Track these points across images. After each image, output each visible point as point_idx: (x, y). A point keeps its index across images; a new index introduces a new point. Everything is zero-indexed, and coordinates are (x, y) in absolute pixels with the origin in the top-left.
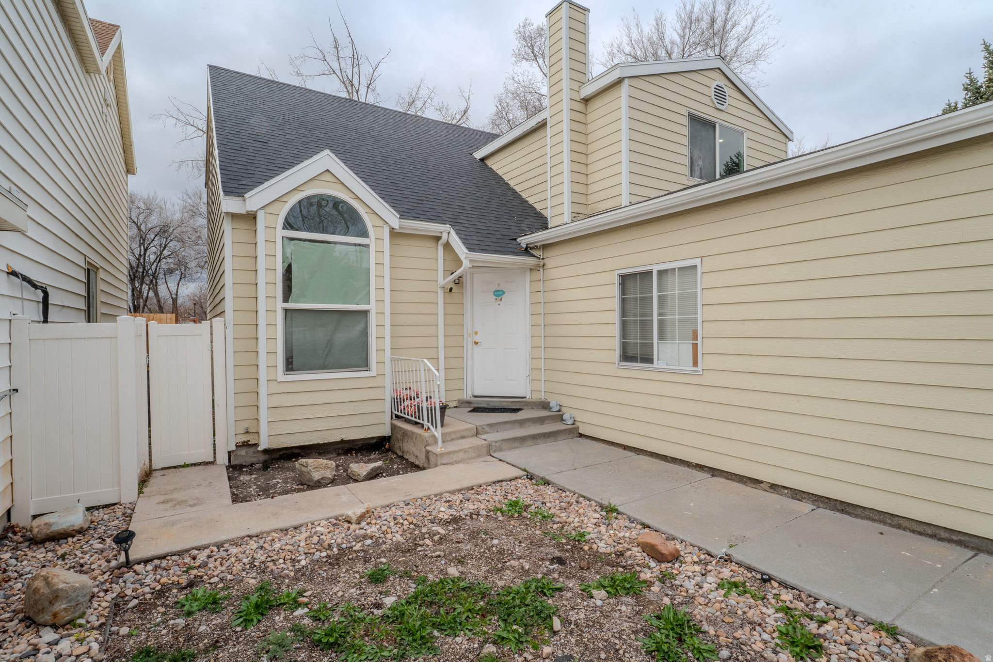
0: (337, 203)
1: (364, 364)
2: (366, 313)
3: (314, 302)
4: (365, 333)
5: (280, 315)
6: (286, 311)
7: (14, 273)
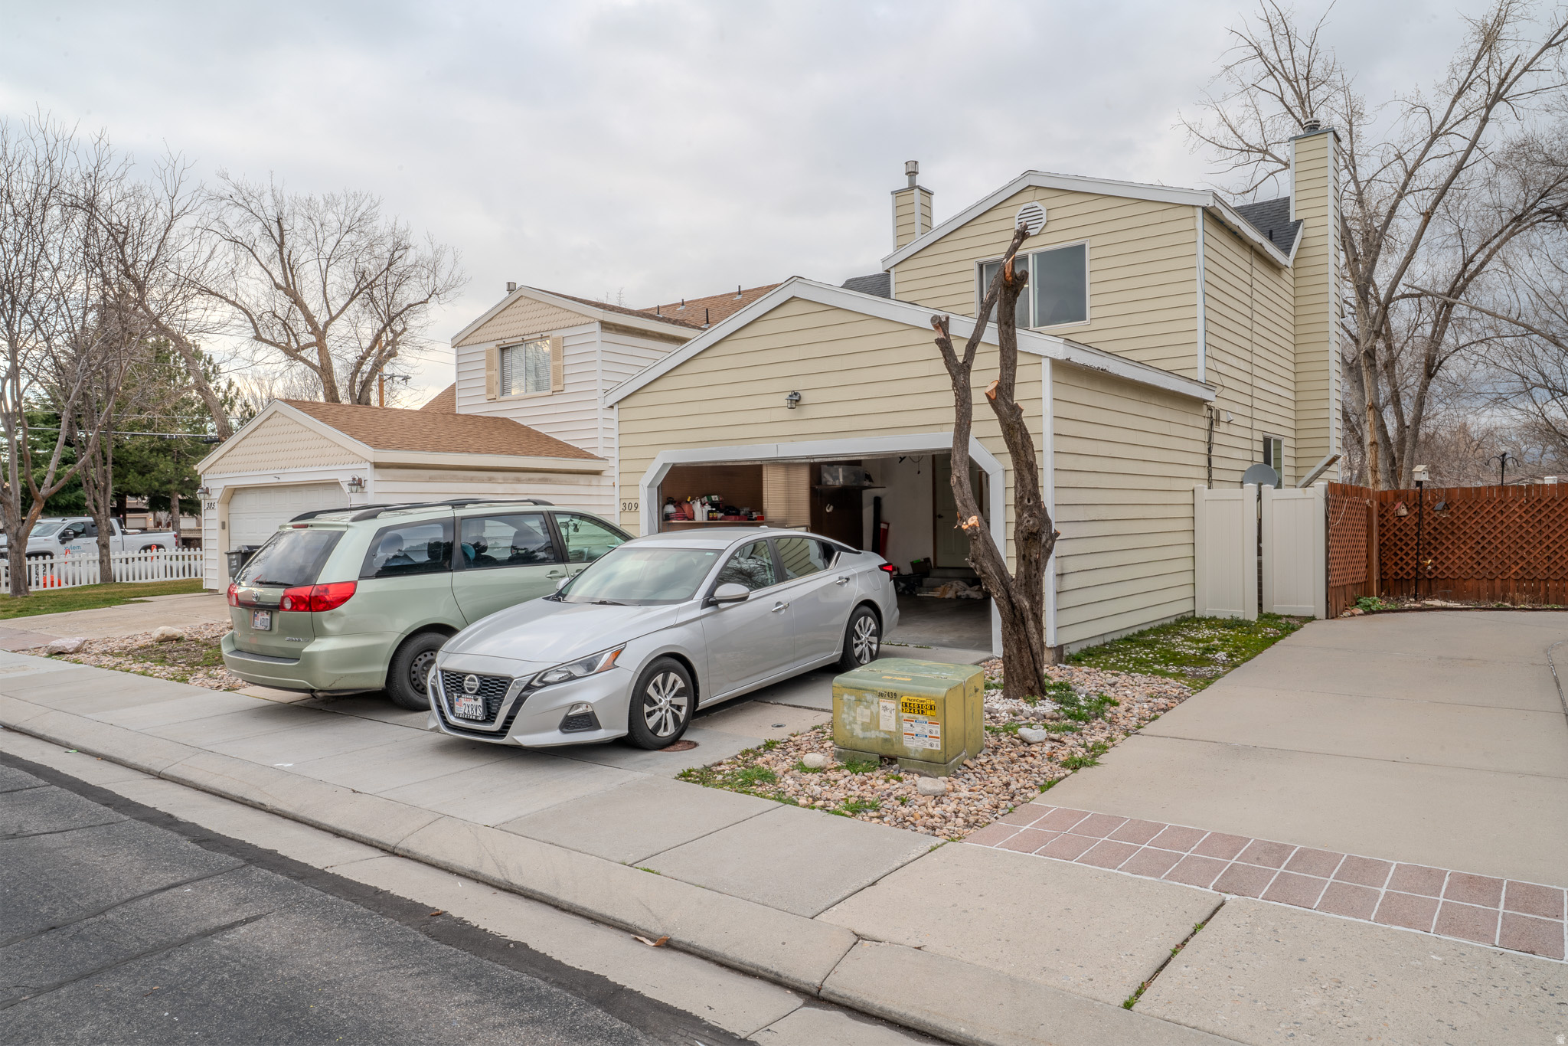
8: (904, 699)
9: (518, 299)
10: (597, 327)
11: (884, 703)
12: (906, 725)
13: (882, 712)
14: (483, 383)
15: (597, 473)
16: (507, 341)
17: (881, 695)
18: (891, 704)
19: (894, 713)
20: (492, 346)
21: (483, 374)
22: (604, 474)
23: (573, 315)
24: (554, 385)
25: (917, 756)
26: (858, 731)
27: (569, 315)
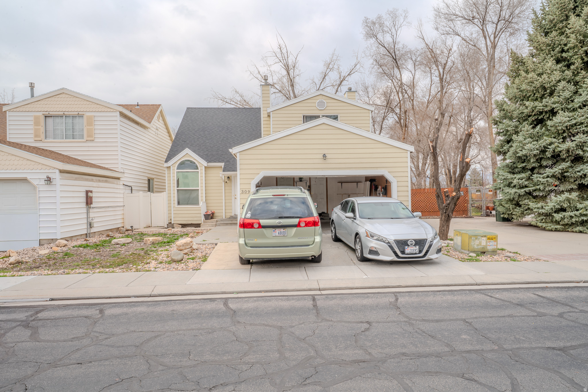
0: (191, 162)
1: (197, 204)
2: (198, 190)
3: (184, 187)
4: (198, 195)
5: (176, 192)
6: (178, 190)
7: (124, 185)
8: (488, 237)
9: (61, 94)
10: (118, 114)
11: (483, 238)
12: (488, 243)
13: (482, 241)
14: (32, 132)
15: (118, 179)
16: (50, 113)
17: (482, 236)
18: (485, 238)
19: (485, 241)
20: (40, 114)
21: (32, 127)
22: (121, 179)
23: (102, 107)
24: (88, 137)
25: (491, 251)
26: (476, 247)
27: (98, 106)
